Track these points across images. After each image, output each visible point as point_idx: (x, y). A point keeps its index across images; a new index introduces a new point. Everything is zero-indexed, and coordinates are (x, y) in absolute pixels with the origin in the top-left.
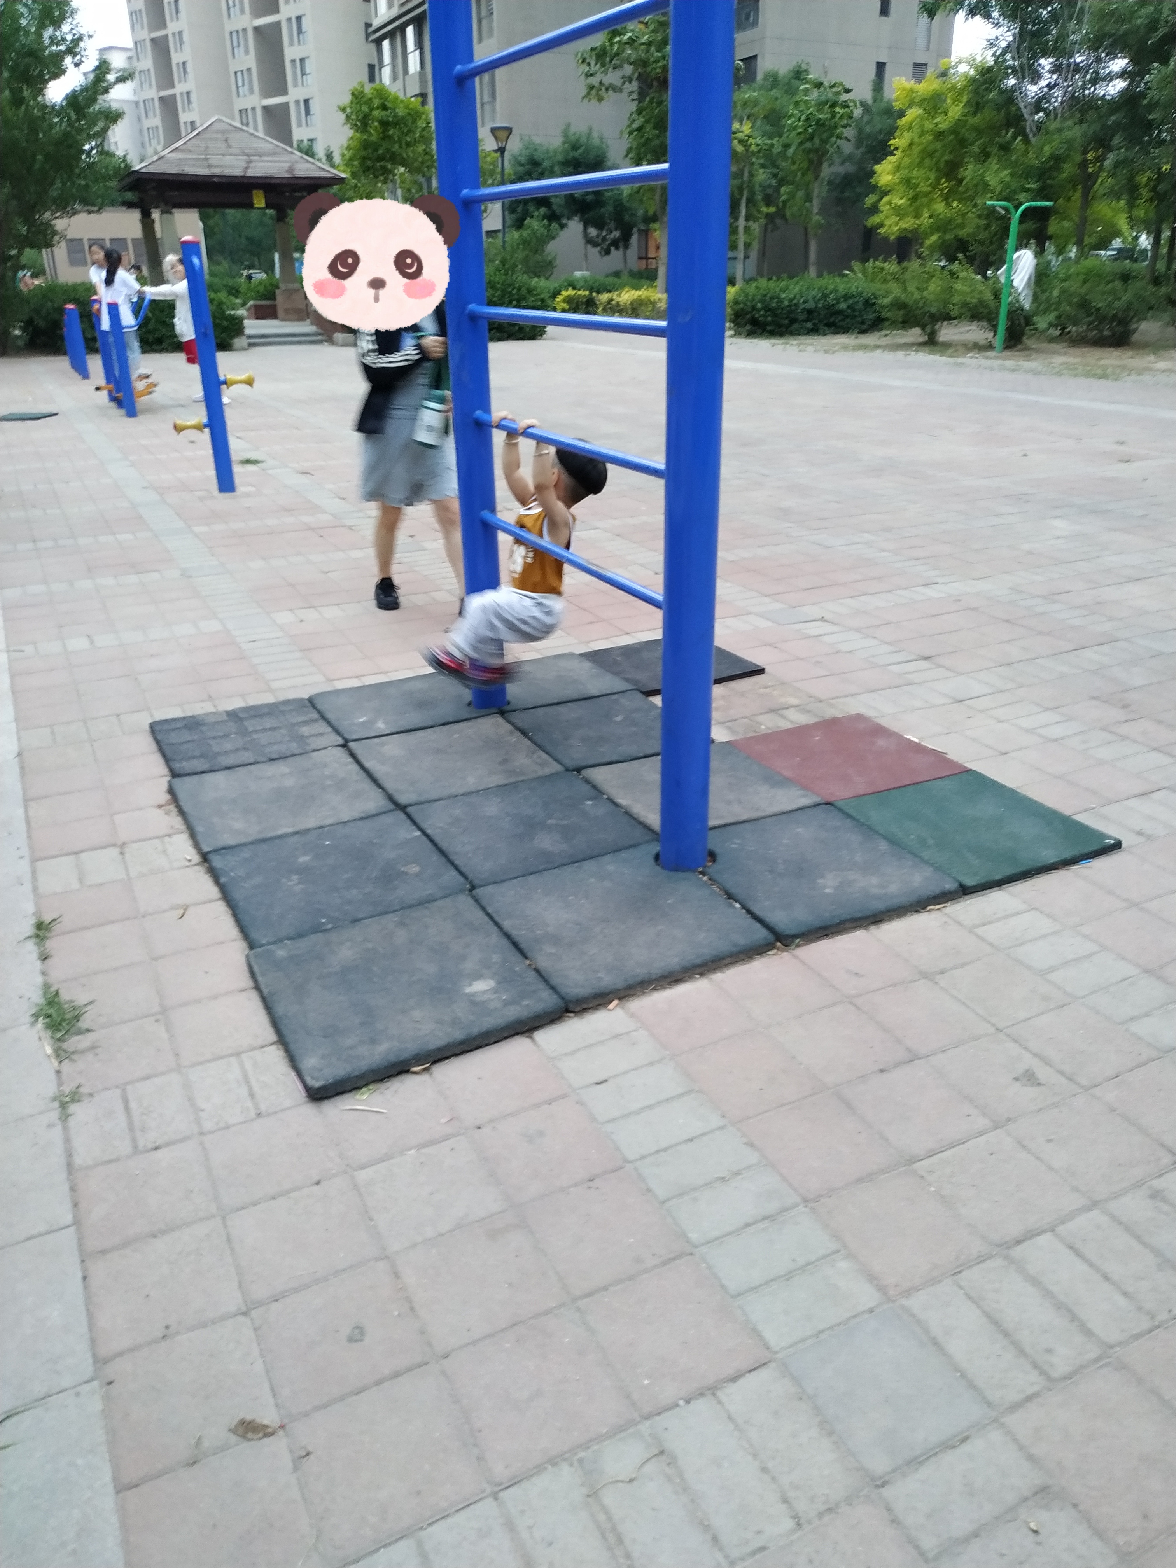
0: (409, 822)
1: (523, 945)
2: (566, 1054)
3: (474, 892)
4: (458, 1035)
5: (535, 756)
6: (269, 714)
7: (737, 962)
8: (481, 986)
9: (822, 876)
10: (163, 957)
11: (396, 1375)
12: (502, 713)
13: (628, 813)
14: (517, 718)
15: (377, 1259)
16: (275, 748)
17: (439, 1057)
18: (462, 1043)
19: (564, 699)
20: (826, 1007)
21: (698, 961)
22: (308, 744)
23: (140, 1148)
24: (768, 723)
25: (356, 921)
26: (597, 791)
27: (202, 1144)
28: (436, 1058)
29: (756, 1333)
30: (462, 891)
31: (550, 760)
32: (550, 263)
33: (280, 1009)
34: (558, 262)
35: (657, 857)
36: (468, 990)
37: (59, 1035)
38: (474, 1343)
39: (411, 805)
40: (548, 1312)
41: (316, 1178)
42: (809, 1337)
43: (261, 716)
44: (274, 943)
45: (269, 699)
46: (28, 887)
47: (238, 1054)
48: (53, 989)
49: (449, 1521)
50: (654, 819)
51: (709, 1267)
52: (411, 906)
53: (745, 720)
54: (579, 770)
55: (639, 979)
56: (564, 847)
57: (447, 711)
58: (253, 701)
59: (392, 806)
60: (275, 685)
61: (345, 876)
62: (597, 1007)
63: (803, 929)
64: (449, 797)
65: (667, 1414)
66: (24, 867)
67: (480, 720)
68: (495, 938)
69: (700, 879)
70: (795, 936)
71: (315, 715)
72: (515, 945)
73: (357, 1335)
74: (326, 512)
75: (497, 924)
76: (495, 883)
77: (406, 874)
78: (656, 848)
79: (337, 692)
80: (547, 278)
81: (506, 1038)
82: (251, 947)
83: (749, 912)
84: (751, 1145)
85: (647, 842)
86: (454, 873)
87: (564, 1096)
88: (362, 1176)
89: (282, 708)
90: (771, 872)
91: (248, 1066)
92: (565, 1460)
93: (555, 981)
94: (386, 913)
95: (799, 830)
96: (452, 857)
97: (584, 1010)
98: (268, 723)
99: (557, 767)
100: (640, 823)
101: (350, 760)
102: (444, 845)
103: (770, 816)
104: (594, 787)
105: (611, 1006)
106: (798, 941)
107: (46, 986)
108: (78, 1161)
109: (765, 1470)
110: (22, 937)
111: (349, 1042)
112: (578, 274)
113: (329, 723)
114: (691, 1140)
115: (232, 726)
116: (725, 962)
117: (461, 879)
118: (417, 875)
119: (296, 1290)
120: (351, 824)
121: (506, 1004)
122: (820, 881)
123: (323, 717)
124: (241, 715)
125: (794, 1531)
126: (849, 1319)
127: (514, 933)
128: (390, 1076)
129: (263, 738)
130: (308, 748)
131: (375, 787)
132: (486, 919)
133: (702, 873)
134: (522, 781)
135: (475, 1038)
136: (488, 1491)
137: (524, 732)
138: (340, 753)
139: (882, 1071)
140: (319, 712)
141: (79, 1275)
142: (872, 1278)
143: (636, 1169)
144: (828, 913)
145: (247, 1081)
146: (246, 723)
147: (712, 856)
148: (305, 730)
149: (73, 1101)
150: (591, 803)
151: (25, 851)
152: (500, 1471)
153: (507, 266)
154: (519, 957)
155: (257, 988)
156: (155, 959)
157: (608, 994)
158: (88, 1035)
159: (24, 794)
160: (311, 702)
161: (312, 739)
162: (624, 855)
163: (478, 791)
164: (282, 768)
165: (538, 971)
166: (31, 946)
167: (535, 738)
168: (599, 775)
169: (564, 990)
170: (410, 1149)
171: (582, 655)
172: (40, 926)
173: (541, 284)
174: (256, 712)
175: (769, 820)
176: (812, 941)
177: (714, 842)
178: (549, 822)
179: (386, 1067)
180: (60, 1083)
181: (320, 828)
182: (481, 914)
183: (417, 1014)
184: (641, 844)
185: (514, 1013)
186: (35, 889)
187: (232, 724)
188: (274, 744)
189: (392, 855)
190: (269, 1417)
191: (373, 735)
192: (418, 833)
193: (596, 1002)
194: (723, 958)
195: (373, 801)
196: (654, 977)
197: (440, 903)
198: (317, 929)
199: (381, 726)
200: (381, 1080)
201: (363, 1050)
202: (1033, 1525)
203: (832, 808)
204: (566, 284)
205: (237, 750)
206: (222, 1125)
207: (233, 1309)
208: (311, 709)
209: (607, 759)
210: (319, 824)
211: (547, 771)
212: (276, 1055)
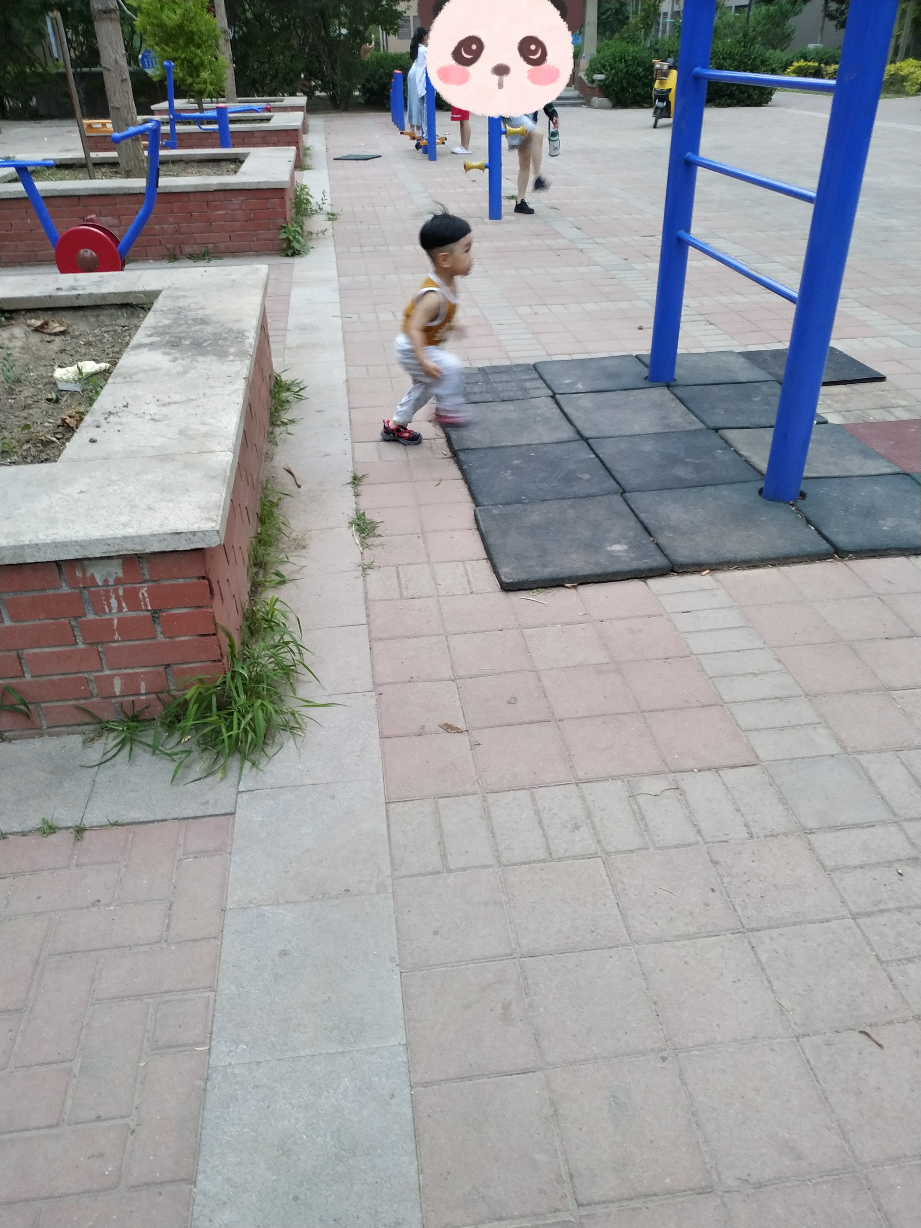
0: (588, 448)
1: (651, 529)
2: (666, 594)
3: (624, 495)
4: (598, 571)
5: (687, 417)
6: (505, 372)
7: (801, 562)
8: (617, 548)
9: (884, 519)
10: (425, 505)
11: (531, 723)
12: (668, 386)
13: (747, 462)
14: (679, 391)
15: (529, 671)
16: (507, 393)
17: (584, 581)
18: (599, 575)
19: (718, 382)
20: (859, 597)
21: (773, 556)
22: (528, 394)
23: (404, 596)
24: (876, 416)
25: (544, 500)
26: (728, 444)
27: (438, 601)
28: (582, 582)
29: (753, 750)
30: (616, 493)
31: (697, 420)
32: (789, 35)
33: (491, 541)
34: (795, 35)
35: (761, 492)
36: (609, 549)
37: (363, 535)
38: (578, 718)
39: (591, 438)
40: (624, 714)
41: (501, 628)
42: (787, 759)
43: (500, 373)
44: (492, 505)
45: (507, 363)
46: (349, 455)
47: (463, 561)
48: (361, 512)
49: (549, 788)
50: (763, 466)
51: (731, 713)
52: (580, 497)
53: (859, 412)
54: (716, 430)
55: (727, 560)
56: (694, 476)
57: (628, 382)
58: (495, 363)
59: (578, 437)
60: (512, 354)
61: (541, 475)
62: (693, 572)
63: (858, 548)
64: (619, 436)
65: (685, 773)
66: (347, 445)
67: (650, 389)
68: (633, 522)
69: (791, 509)
70: (850, 552)
71: (537, 376)
72: (646, 528)
73: (513, 701)
74: (565, 238)
75: (636, 515)
76: (640, 491)
77: (580, 478)
78: (761, 485)
79: (554, 362)
80: (782, 51)
81: (628, 579)
82: (477, 506)
83: (820, 533)
84: (779, 661)
85: (756, 480)
86: (614, 482)
87: (660, 615)
88: (527, 632)
89: (515, 369)
90: (845, 511)
91: (469, 568)
92: (620, 779)
93: (668, 552)
94: (564, 499)
95: (876, 488)
96: (614, 473)
97: (685, 573)
98: (504, 377)
99: (702, 426)
100: (754, 468)
101: (555, 406)
102: (609, 465)
103: (856, 477)
104: (726, 442)
105: (704, 573)
106: (851, 555)
107: (357, 510)
108: (370, 596)
109: (738, 810)
110: (345, 483)
111: (529, 564)
112: (811, 46)
113: (545, 381)
114: (738, 651)
115: (480, 377)
116: (793, 560)
117: (617, 486)
118: (588, 480)
119: (482, 676)
120: (550, 445)
121: (632, 559)
122: (882, 522)
123: (541, 378)
124: (487, 371)
125: (747, 839)
126: (816, 756)
127: (646, 521)
128: (552, 587)
129: (500, 387)
130: (528, 396)
131: (569, 425)
132: (629, 511)
133: (791, 505)
134: (674, 432)
135: (608, 574)
136: (574, 781)
137: (681, 401)
138: (550, 401)
139: (887, 638)
140: (539, 374)
141: (369, 647)
142: (838, 740)
143: (697, 659)
144: (879, 542)
145: (467, 575)
146: (490, 377)
147: (803, 495)
148: (528, 385)
149: (369, 568)
150: (720, 451)
151: (348, 436)
152: (581, 774)
153: (747, 40)
154: (647, 535)
155: (479, 529)
156: (421, 505)
157: (703, 565)
158: (379, 538)
159: (349, 404)
160: (535, 367)
161: (531, 391)
162: (736, 486)
163: (640, 435)
164: (511, 406)
165: (657, 544)
166: (349, 488)
167: (690, 406)
168: (730, 435)
169: (673, 558)
170: (558, 624)
171: (739, 353)
172: (355, 478)
173: (776, 55)
174: (497, 370)
175: (855, 479)
176: (862, 558)
177: (804, 487)
178: (687, 460)
179: (550, 580)
180: (363, 559)
181: (529, 445)
182: (626, 507)
183: (574, 556)
184: (751, 481)
185: (635, 565)
186: (353, 459)
187: (480, 376)
188: (508, 391)
189: (574, 467)
190: (461, 725)
191: (574, 391)
192: (594, 456)
193: (693, 569)
194: (792, 557)
195: (567, 432)
196: (738, 560)
197: (601, 498)
198: (519, 502)
199: (580, 387)
200: (546, 588)
201: (537, 569)
202: (900, 871)
203: (908, 477)
204: (799, 55)
205: (482, 392)
206: (450, 594)
207: (447, 677)
208: (534, 371)
209: (741, 425)
210: (529, 443)
211: (693, 427)
212: (485, 566)
